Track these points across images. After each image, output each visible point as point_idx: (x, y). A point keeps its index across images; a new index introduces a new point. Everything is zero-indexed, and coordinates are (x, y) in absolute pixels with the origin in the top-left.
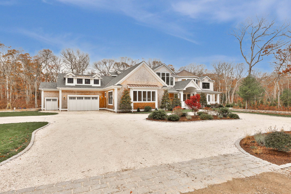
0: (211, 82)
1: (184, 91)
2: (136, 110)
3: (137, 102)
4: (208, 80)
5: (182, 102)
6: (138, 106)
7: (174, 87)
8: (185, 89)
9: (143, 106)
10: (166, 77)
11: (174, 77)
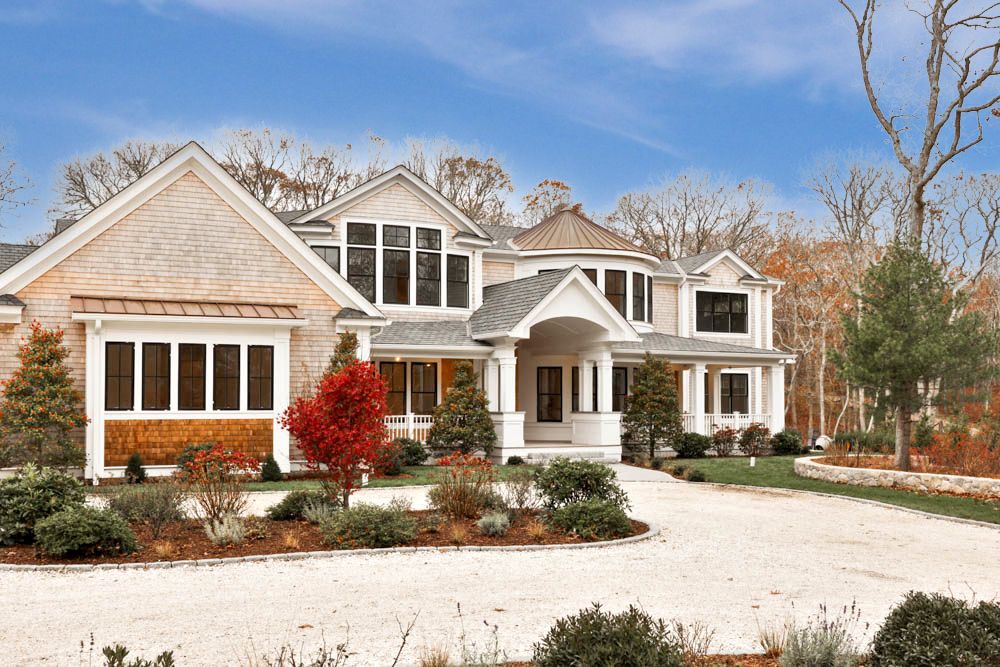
0: (759, 290)
1: (521, 347)
2: (119, 472)
3: (138, 414)
4: (735, 279)
5: (505, 417)
6: (140, 445)
7: (472, 318)
8: (522, 331)
9: (180, 444)
10: (379, 248)
11: (479, 253)
